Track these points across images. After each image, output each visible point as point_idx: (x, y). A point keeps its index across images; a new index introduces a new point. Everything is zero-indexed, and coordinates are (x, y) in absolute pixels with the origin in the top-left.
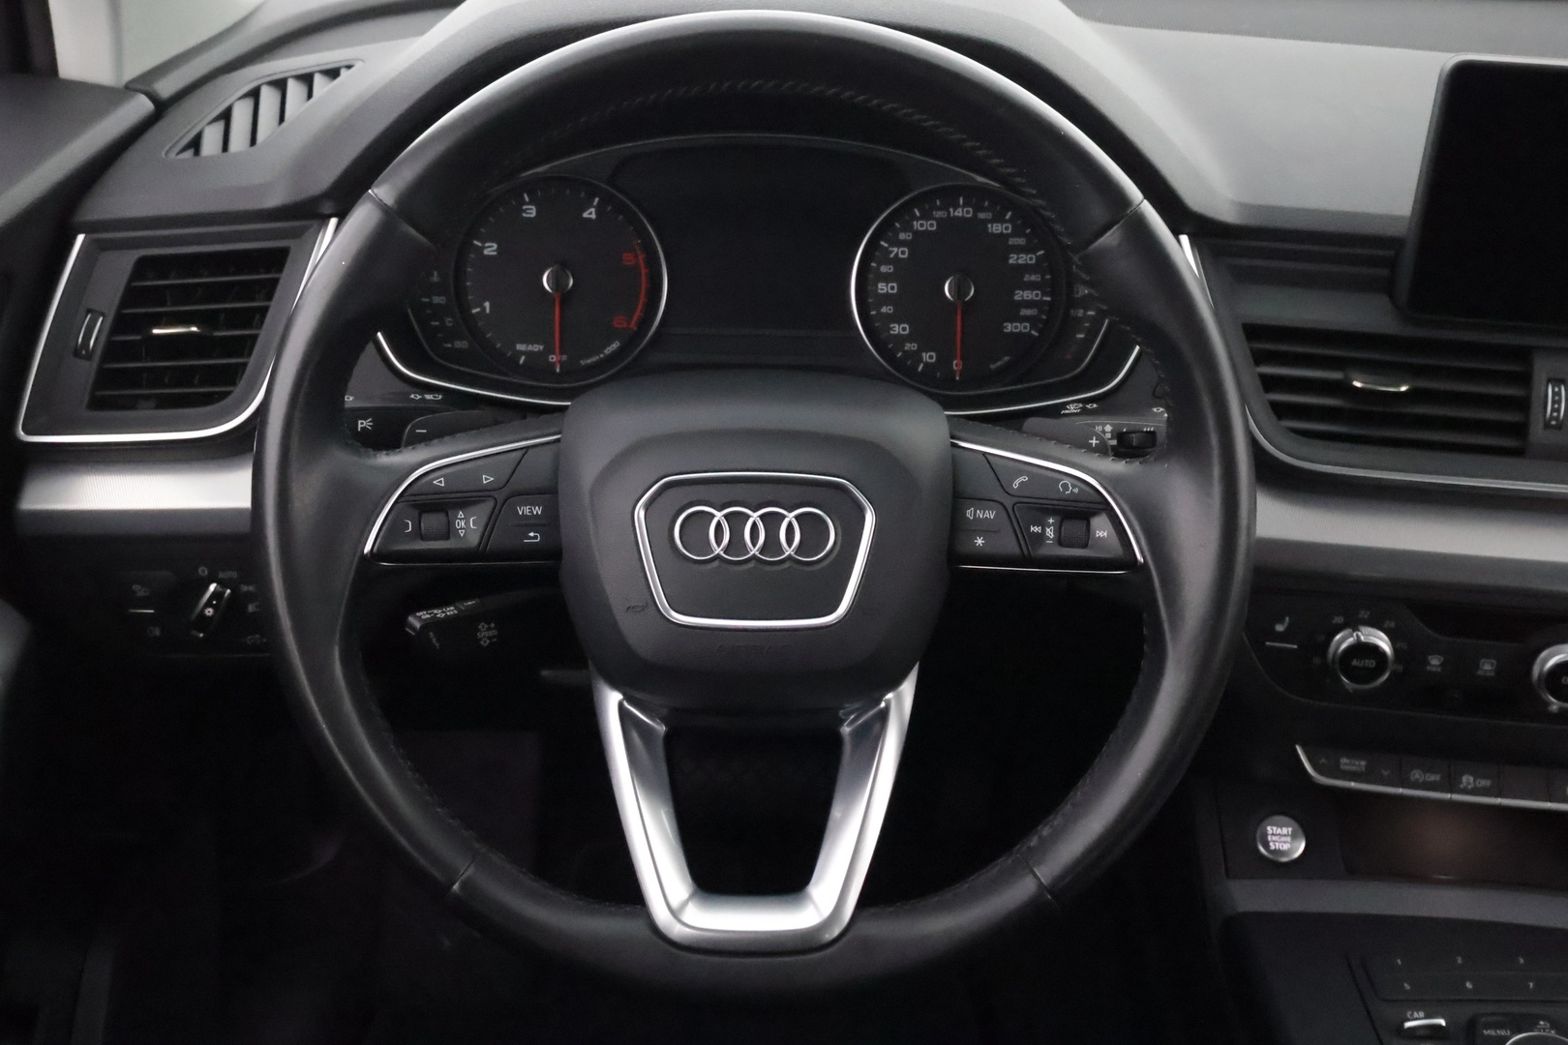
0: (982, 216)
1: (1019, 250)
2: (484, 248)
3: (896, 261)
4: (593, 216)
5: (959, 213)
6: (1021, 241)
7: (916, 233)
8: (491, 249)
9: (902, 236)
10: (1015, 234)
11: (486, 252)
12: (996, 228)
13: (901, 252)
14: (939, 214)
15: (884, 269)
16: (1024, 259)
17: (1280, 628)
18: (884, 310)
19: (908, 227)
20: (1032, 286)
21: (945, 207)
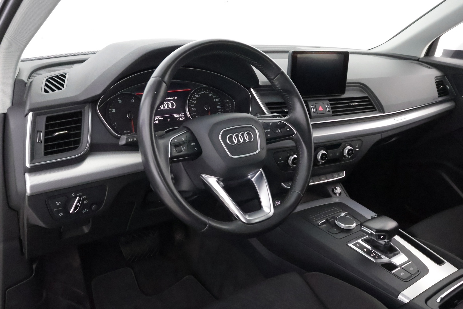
0: (207, 93)
1: (216, 98)
2: (112, 111)
3: (194, 104)
4: (134, 101)
5: (203, 93)
6: (215, 97)
7: (196, 97)
8: (114, 111)
9: (194, 98)
10: (214, 95)
11: (113, 111)
12: (210, 95)
13: (194, 102)
14: (199, 93)
15: (192, 105)
16: (217, 100)
17: (280, 159)
18: (194, 114)
19: (195, 97)
20: (219, 105)
21: (200, 92)
